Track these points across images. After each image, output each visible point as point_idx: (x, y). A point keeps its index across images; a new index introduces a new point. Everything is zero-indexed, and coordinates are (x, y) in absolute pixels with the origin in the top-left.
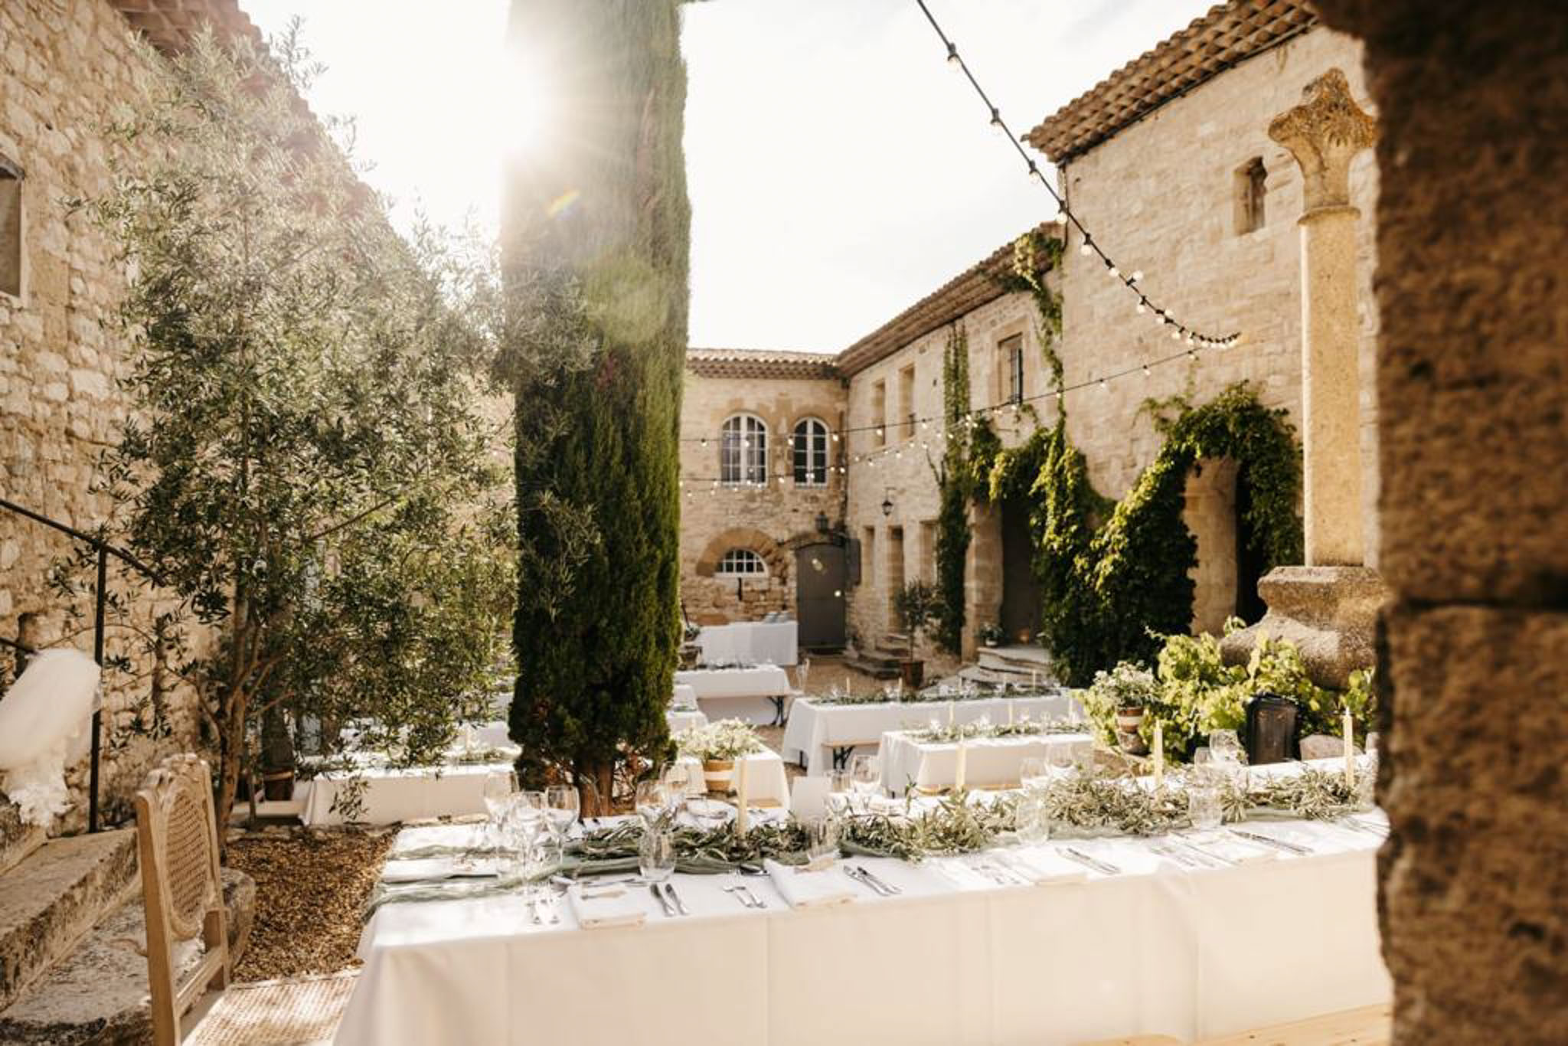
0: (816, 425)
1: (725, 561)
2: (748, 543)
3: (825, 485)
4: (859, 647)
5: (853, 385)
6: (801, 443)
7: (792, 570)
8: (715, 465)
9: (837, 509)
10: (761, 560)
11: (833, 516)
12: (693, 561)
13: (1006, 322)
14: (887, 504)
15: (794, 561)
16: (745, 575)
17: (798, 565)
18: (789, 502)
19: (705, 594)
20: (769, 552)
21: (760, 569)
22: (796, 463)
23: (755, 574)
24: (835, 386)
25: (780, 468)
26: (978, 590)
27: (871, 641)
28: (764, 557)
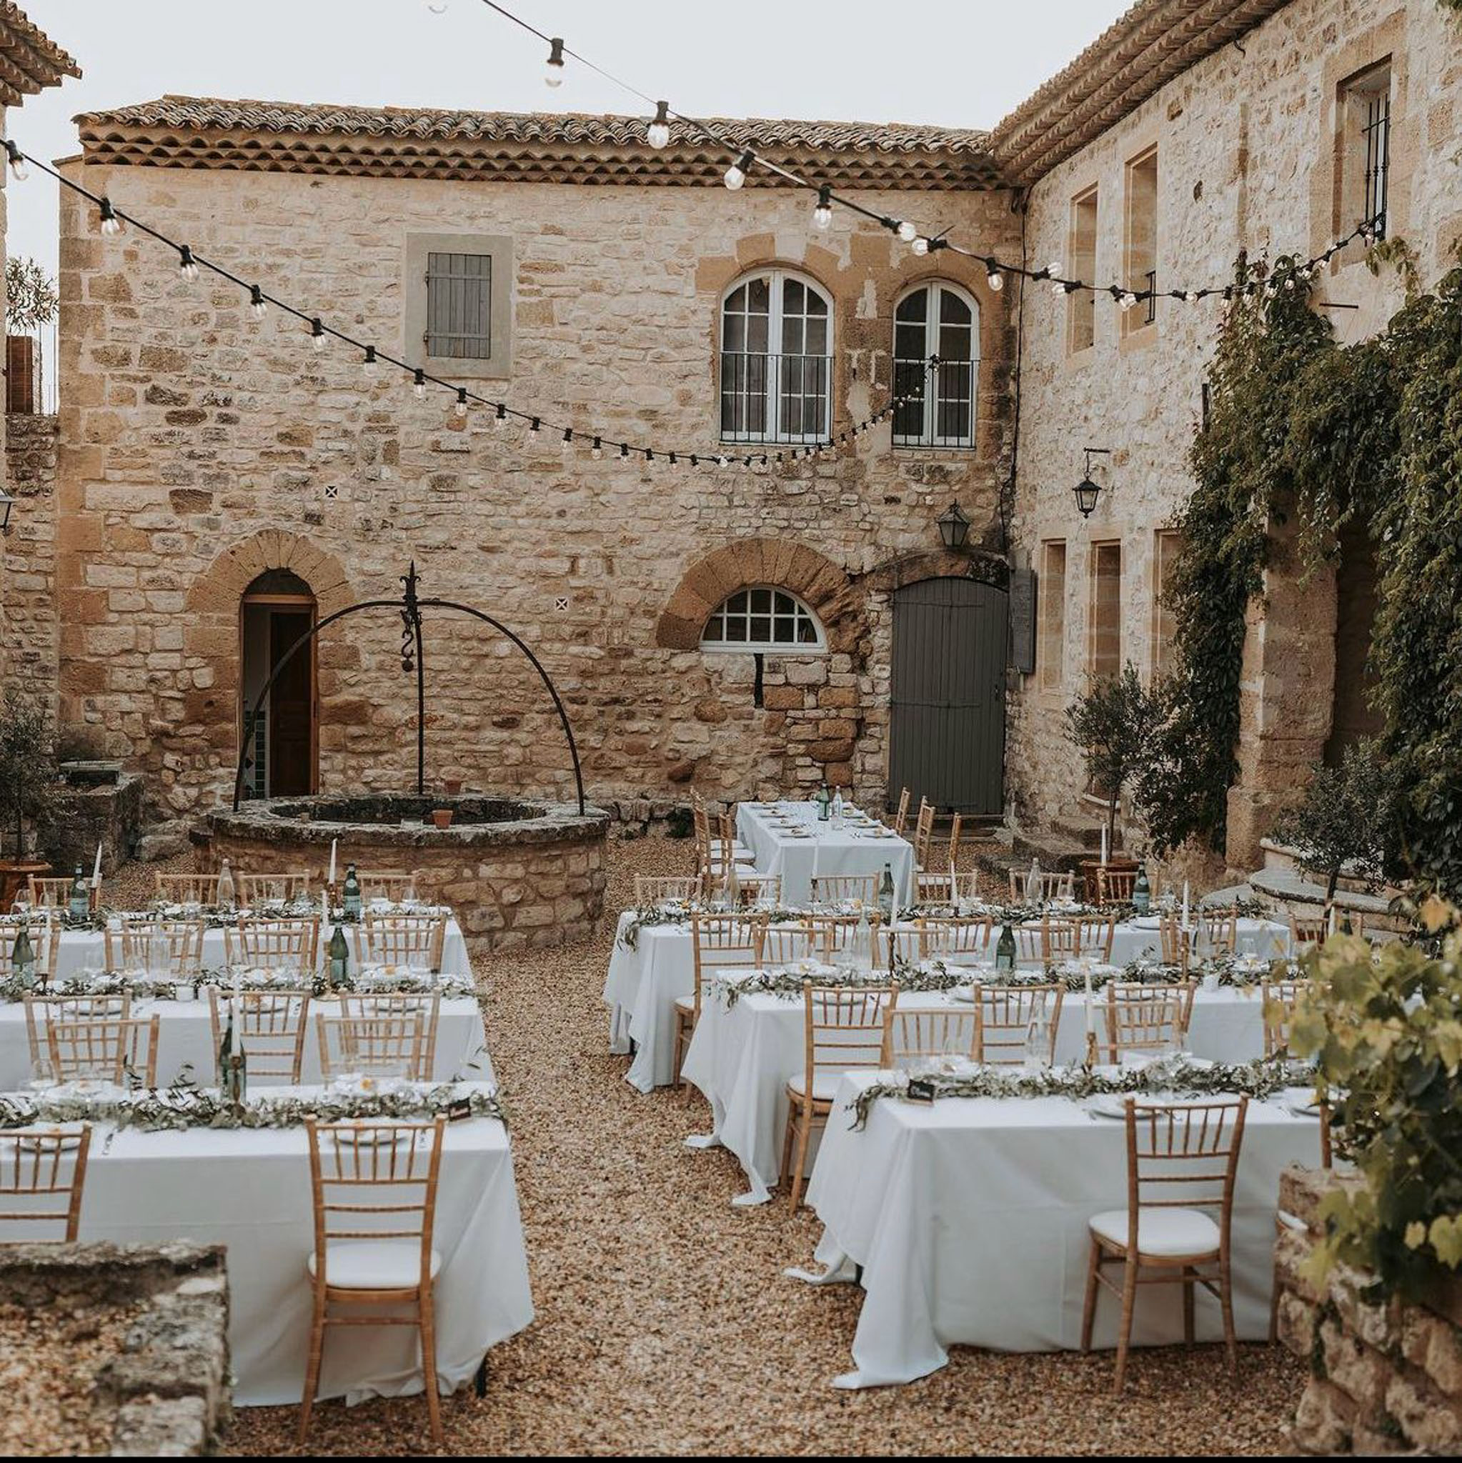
0: (947, 297)
1: (725, 615)
2: (779, 576)
3: (965, 441)
4: (1028, 822)
5: (1035, 202)
6: (911, 341)
7: (881, 639)
8: (706, 390)
9: (994, 498)
10: (810, 615)
11: (982, 514)
12: (650, 614)
13: (1361, 29)
14: (1087, 487)
15: (887, 617)
16: (770, 648)
17: (895, 624)
18: (877, 482)
19: (676, 689)
20: (827, 597)
21: (809, 634)
22: (898, 391)
23: (797, 647)
24: (998, 209)
25: (859, 404)
26: (1268, 700)
27: (1052, 809)
28: (816, 607)
